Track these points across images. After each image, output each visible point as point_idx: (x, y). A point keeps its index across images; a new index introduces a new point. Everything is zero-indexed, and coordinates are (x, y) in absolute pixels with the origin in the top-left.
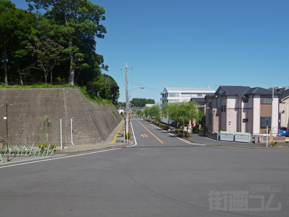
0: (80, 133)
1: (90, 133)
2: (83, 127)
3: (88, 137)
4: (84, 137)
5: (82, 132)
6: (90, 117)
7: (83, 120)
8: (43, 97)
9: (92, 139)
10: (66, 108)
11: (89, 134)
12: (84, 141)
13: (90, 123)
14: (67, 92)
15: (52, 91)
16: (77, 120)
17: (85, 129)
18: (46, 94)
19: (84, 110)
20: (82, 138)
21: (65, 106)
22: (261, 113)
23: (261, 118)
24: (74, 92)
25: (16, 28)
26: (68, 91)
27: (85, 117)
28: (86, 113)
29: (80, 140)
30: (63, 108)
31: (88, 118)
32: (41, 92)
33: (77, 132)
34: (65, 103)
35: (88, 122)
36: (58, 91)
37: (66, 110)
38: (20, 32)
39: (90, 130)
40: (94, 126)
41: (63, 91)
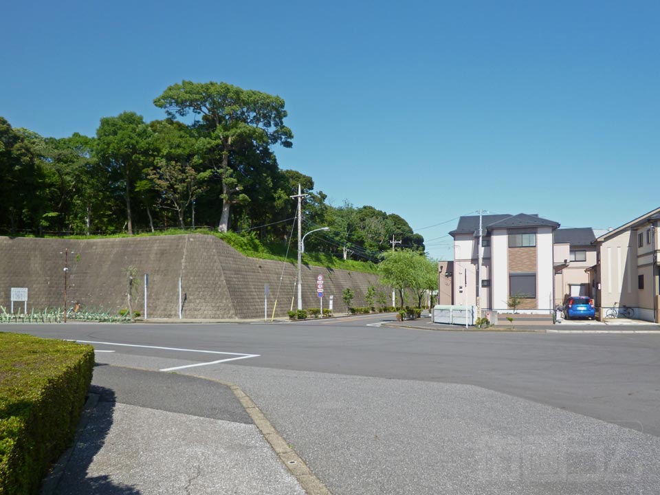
0: (198, 301)
1: (216, 303)
2: (206, 293)
3: (211, 308)
4: (203, 308)
5: (202, 301)
6: (223, 278)
7: (209, 283)
8: (159, 248)
9: (218, 312)
10: (183, 264)
11: (213, 305)
12: (202, 314)
13: (220, 287)
14: (191, 240)
15: (172, 240)
16: (198, 282)
17: (208, 297)
18: (164, 244)
19: (215, 268)
20: (200, 309)
21: (183, 260)
22: (510, 266)
23: (511, 277)
24: (204, 240)
25: (135, 151)
26: (194, 238)
27: (213, 279)
28: (217, 272)
29: (196, 313)
30: (181, 263)
31: (219, 280)
32: (158, 241)
33: (193, 301)
34: (184, 257)
35: (218, 286)
36: (180, 238)
37: (183, 267)
38: (140, 156)
39: (217, 299)
40: (226, 293)
41: (185, 239)
